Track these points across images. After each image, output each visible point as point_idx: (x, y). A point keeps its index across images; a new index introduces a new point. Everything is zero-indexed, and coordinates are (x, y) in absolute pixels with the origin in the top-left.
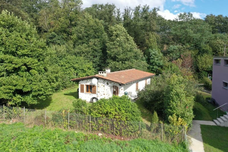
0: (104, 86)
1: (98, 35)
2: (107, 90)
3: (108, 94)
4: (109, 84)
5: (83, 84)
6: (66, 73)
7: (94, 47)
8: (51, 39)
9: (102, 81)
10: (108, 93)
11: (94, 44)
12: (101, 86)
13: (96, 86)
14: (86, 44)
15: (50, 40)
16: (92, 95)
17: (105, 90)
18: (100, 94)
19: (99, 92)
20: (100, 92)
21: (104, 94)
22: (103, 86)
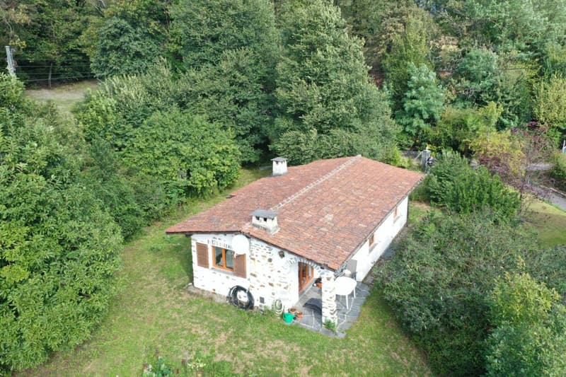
0: (270, 260)
1: (246, 37)
2: (279, 272)
3: (284, 285)
4: (288, 257)
5: (205, 242)
6: (154, 171)
7: (238, 74)
8: (112, 40)
10: (284, 280)
11: (237, 66)
12: (260, 258)
14: (209, 65)
15: (111, 43)
16: (235, 277)
17: (275, 272)
18: (258, 281)
19: (254, 275)
20: (257, 275)
21: (271, 285)
22: (267, 259)
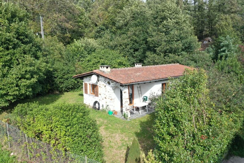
0: (105, 86)
2: (109, 92)
3: (110, 98)
4: (111, 84)
5: (87, 82)
7: (134, 37)
9: (103, 79)
10: (110, 96)
11: (134, 34)
12: (102, 86)
13: (98, 86)
14: (126, 34)
16: (95, 97)
17: (107, 92)
20: (101, 94)
21: (106, 98)
